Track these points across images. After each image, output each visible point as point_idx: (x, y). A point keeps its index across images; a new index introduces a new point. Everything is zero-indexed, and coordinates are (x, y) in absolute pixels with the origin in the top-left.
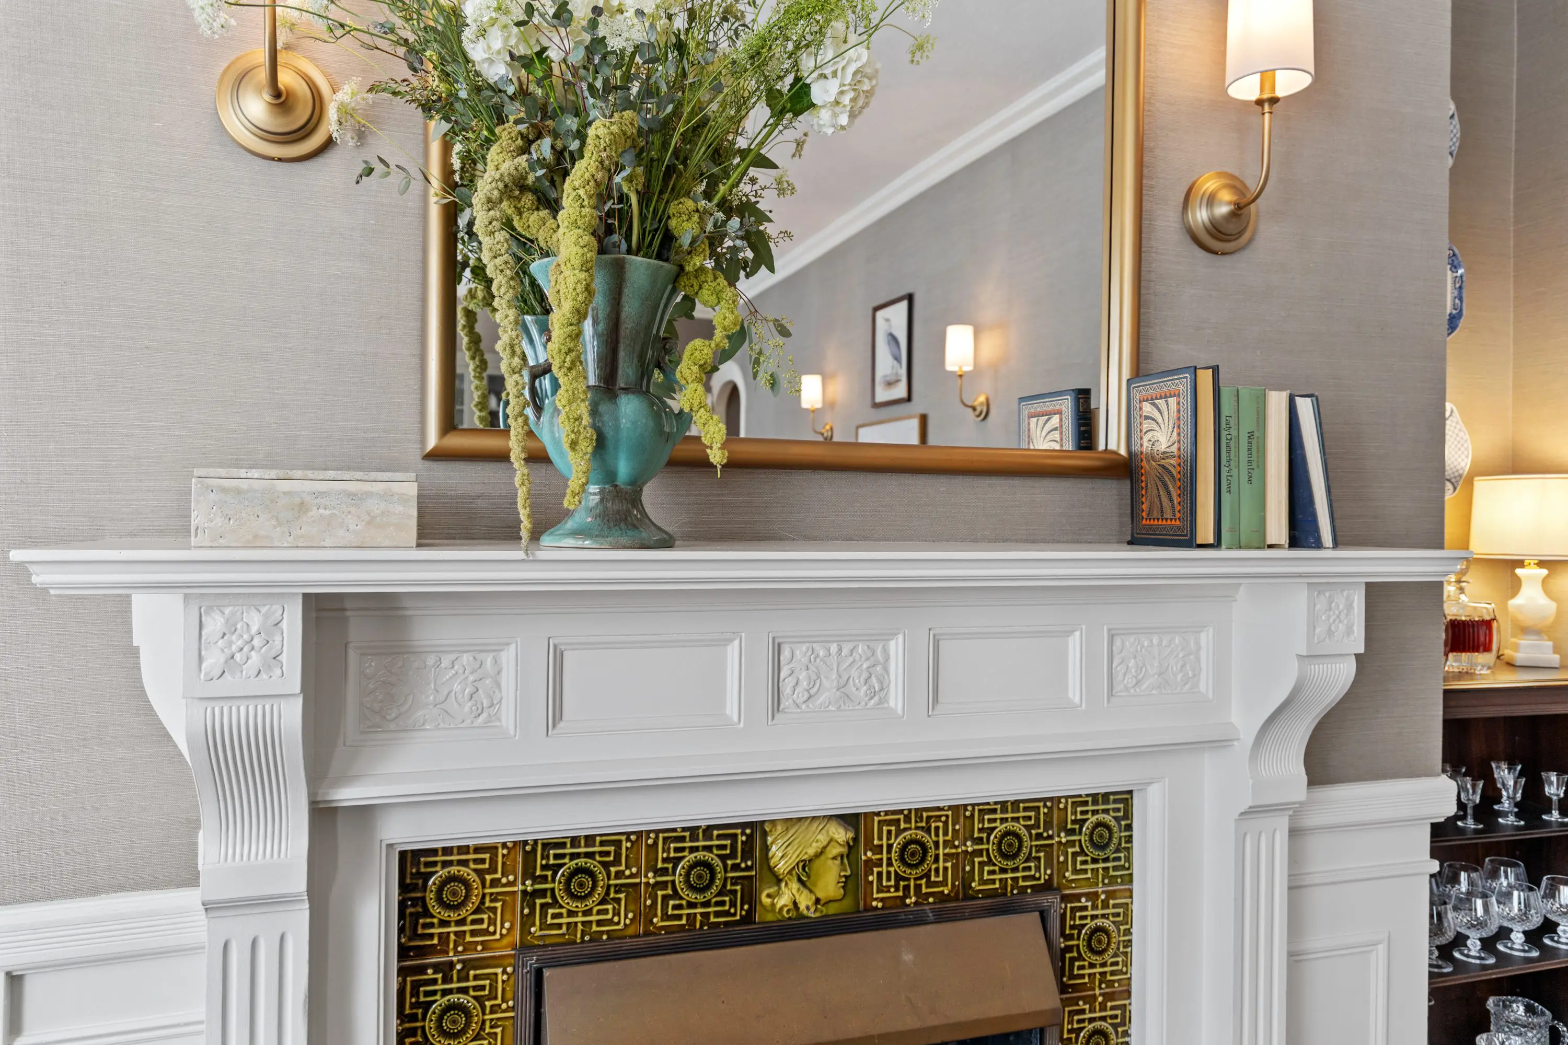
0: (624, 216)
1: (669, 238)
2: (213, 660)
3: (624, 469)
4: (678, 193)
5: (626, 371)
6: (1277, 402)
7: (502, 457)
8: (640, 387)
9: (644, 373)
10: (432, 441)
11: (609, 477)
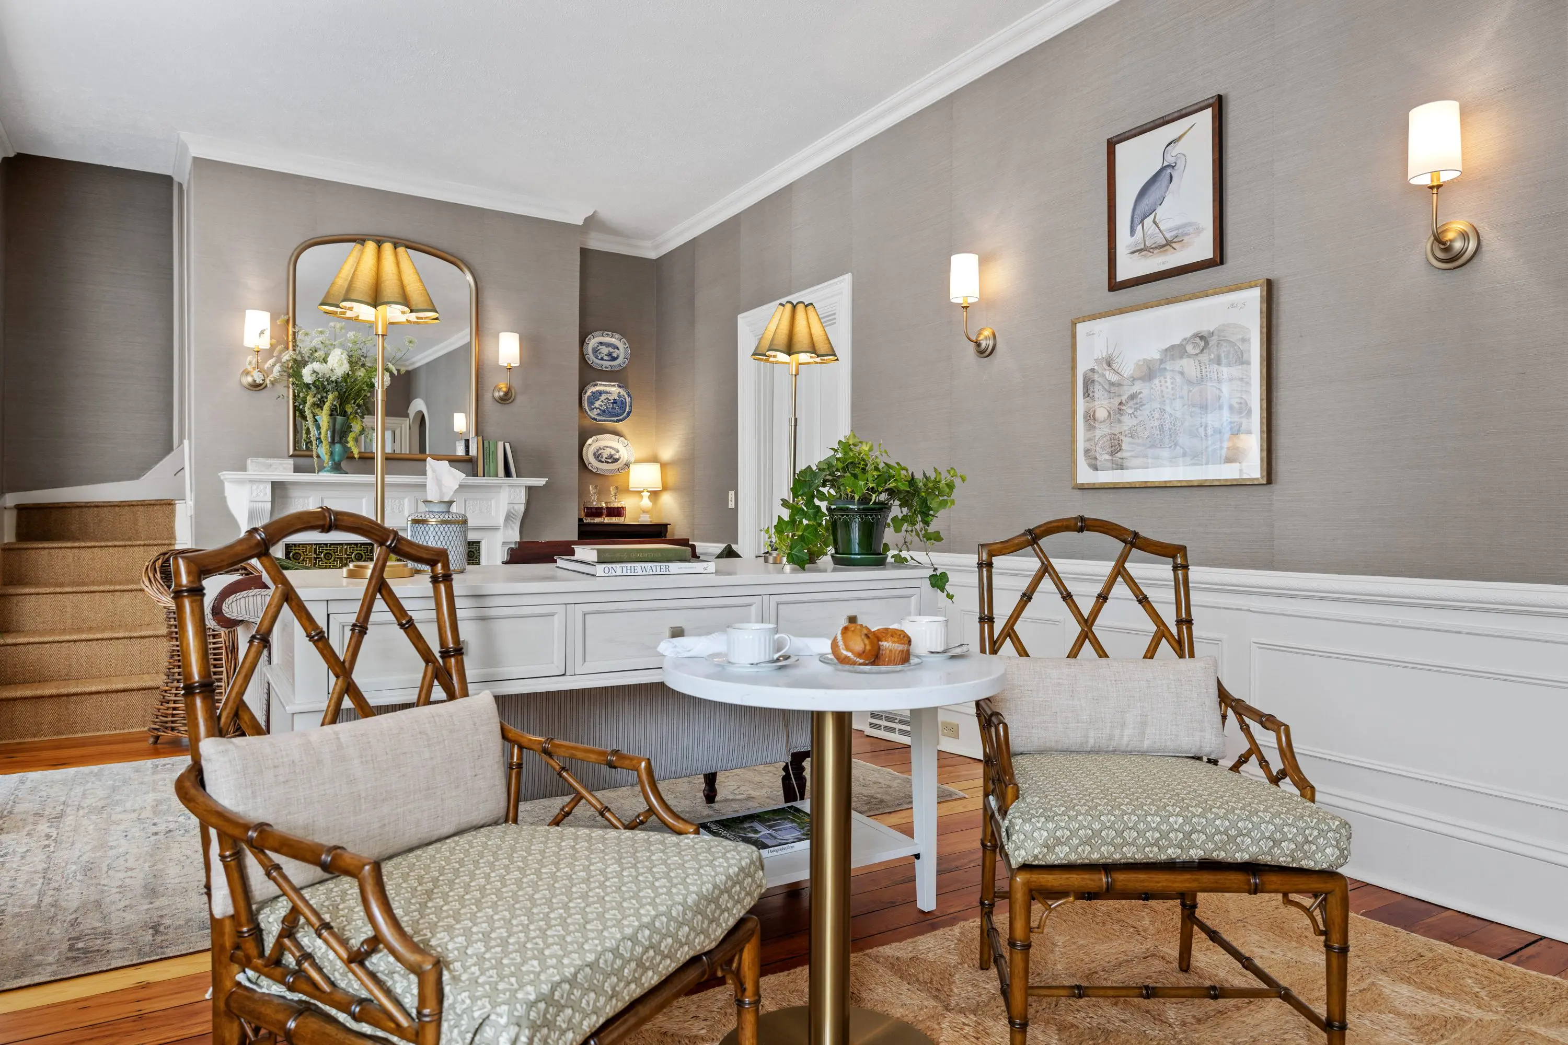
0: (336, 409)
1: (346, 412)
2: (254, 494)
3: (337, 458)
4: (349, 403)
5: (337, 439)
6: (500, 444)
7: (312, 456)
8: (340, 442)
9: (341, 438)
10: (291, 453)
11: (334, 460)
